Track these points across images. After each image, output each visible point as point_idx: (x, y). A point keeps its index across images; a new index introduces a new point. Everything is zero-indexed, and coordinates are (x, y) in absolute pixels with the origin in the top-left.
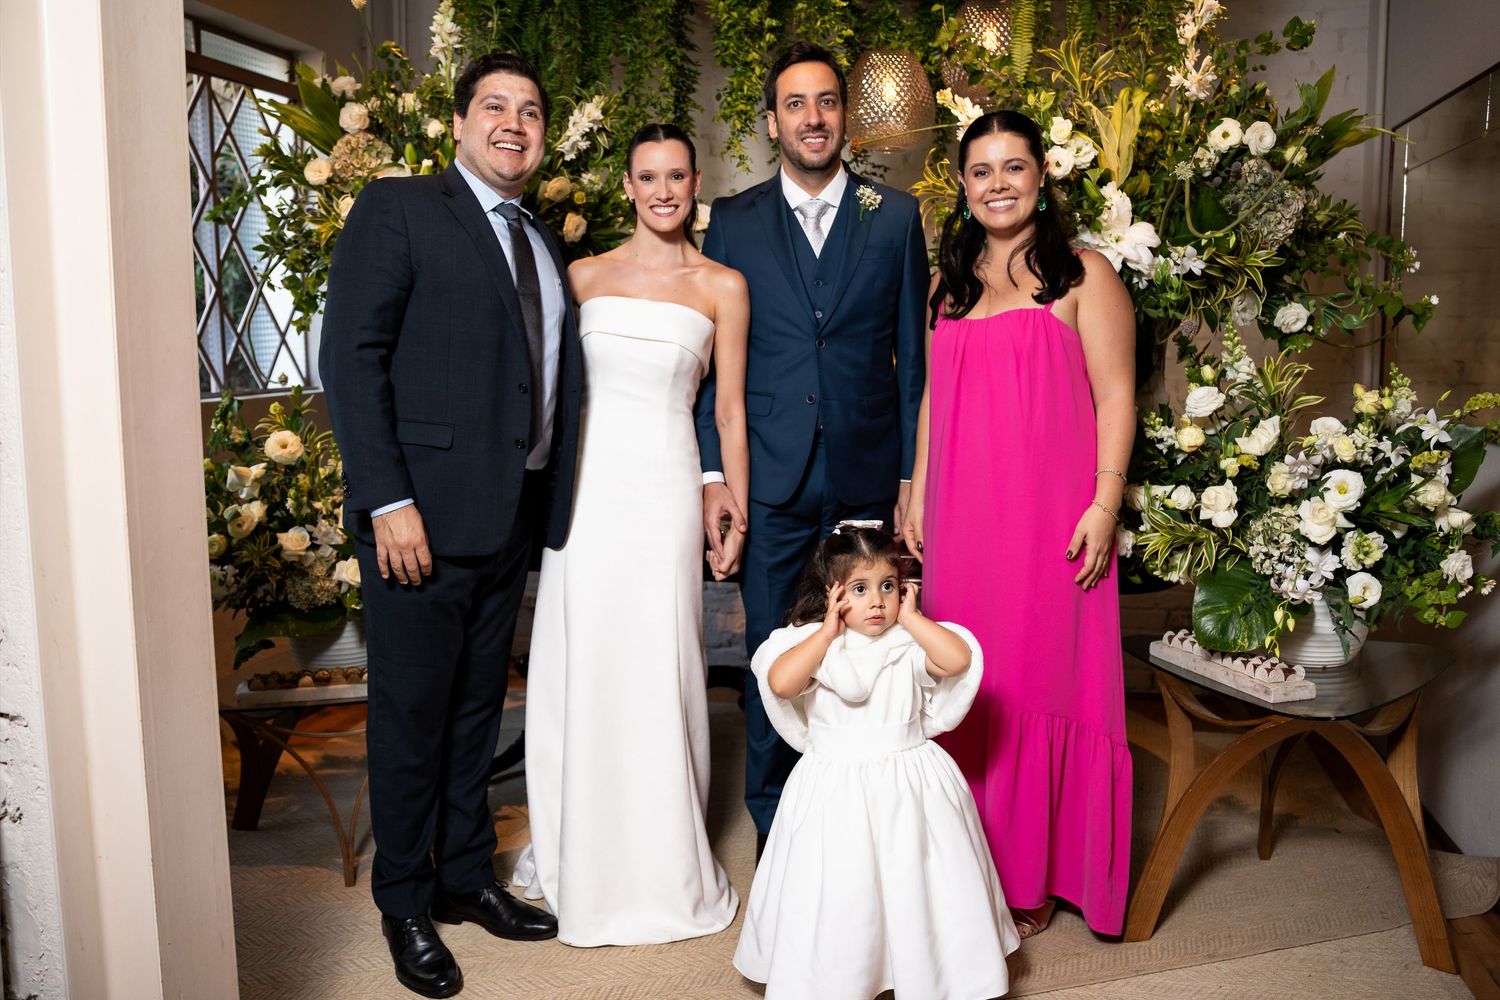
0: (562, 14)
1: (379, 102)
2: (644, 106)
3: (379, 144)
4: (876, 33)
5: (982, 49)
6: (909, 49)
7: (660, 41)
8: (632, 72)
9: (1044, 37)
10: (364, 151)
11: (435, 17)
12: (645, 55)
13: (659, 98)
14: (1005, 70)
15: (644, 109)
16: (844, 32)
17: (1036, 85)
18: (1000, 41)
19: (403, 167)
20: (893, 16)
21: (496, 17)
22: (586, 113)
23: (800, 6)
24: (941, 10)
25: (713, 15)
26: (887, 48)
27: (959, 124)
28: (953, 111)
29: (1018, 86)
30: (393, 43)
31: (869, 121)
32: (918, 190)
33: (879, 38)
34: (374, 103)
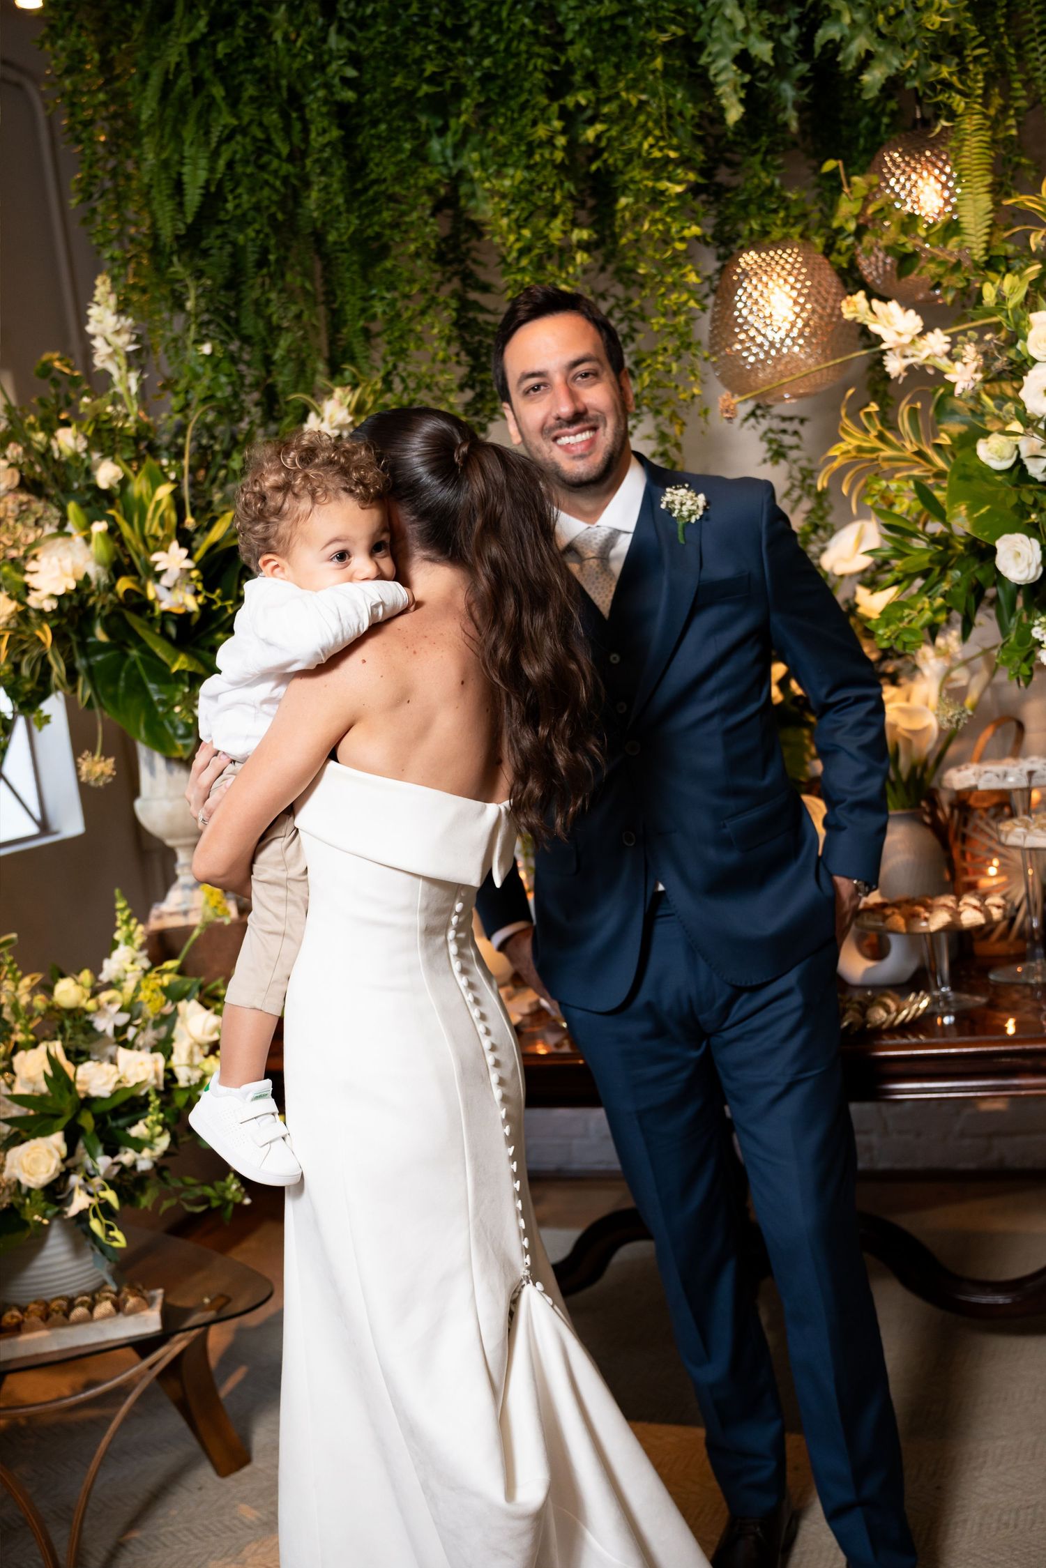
0: (283, 276)
1: (20, 449)
2: (413, 390)
3: (38, 506)
4: (746, 219)
5: (912, 217)
6: (802, 236)
7: (424, 291)
8: (389, 343)
9: (1013, 178)
10: (17, 520)
11: (90, 312)
12: (407, 315)
13: (432, 376)
14: (953, 243)
15: (413, 396)
16: (686, 233)
17: (1007, 258)
18: (942, 196)
19: (69, 535)
20: (770, 190)
21: (192, 293)
22: (326, 415)
23: (623, 201)
24: (837, 168)
25: (497, 240)
26: (767, 241)
27: (884, 346)
28: (874, 328)
29: (976, 266)
30: (57, 355)
31: (752, 359)
32: (834, 458)
33: (751, 230)
34: (14, 451)
